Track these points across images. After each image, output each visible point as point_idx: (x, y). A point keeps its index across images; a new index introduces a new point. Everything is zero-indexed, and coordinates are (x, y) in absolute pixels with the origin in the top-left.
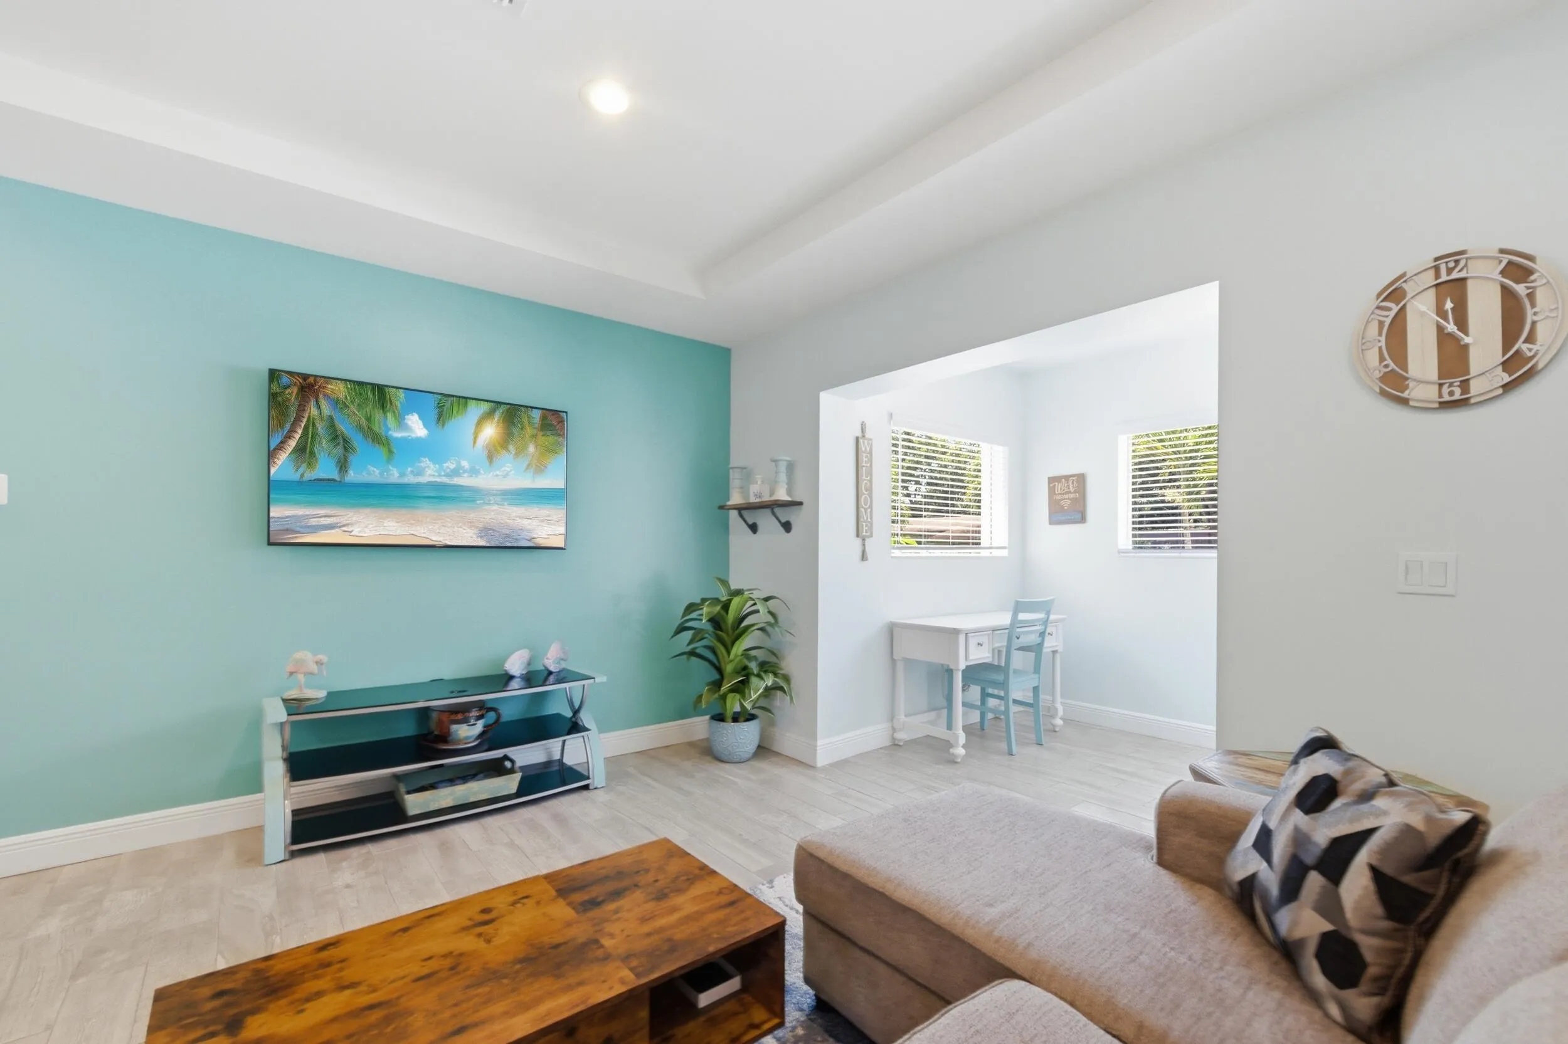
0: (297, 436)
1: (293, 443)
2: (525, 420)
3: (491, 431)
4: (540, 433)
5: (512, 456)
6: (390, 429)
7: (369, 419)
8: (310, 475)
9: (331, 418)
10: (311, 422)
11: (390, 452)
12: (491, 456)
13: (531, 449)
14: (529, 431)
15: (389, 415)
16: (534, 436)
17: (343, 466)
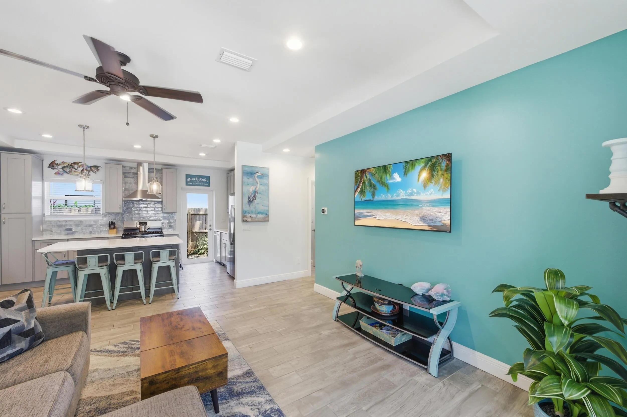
0: (361, 187)
1: (359, 189)
2: (439, 168)
3: (425, 175)
4: (446, 173)
5: (433, 184)
6: (387, 180)
7: (381, 178)
8: (364, 199)
9: (370, 180)
10: (364, 182)
11: (388, 188)
12: (425, 186)
13: (441, 180)
14: (440, 173)
15: (388, 175)
16: (443, 175)
17: (373, 195)
